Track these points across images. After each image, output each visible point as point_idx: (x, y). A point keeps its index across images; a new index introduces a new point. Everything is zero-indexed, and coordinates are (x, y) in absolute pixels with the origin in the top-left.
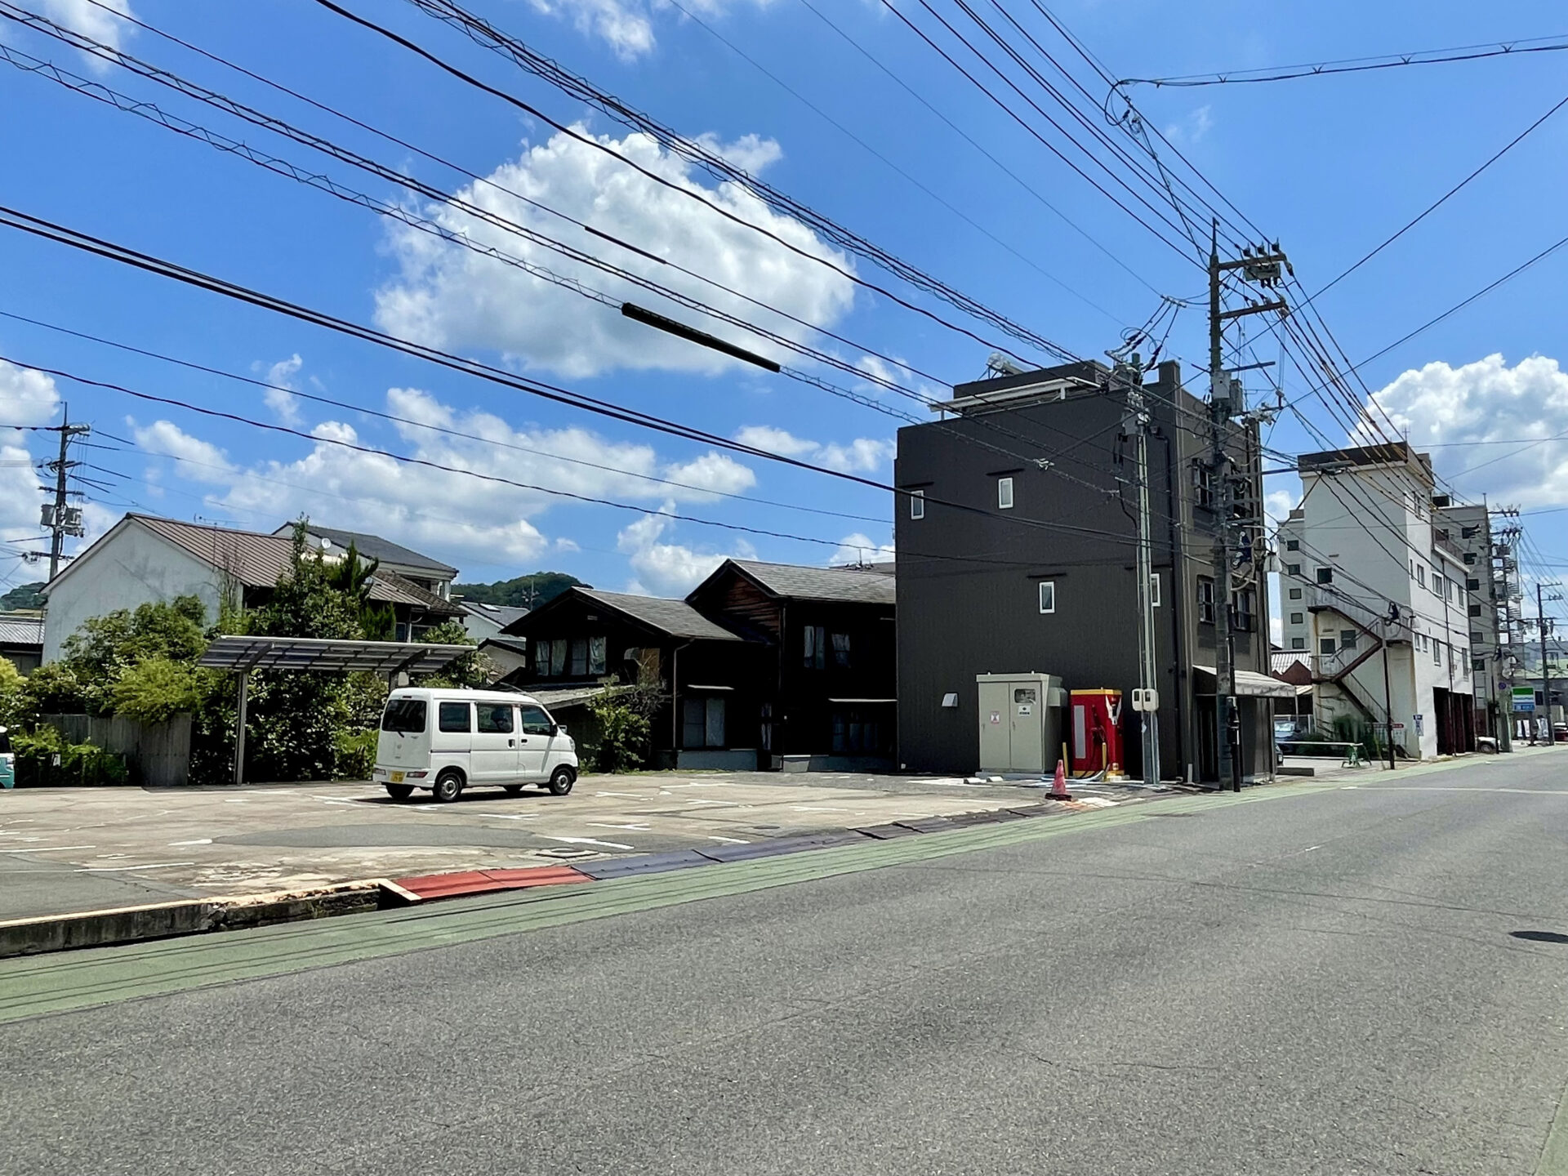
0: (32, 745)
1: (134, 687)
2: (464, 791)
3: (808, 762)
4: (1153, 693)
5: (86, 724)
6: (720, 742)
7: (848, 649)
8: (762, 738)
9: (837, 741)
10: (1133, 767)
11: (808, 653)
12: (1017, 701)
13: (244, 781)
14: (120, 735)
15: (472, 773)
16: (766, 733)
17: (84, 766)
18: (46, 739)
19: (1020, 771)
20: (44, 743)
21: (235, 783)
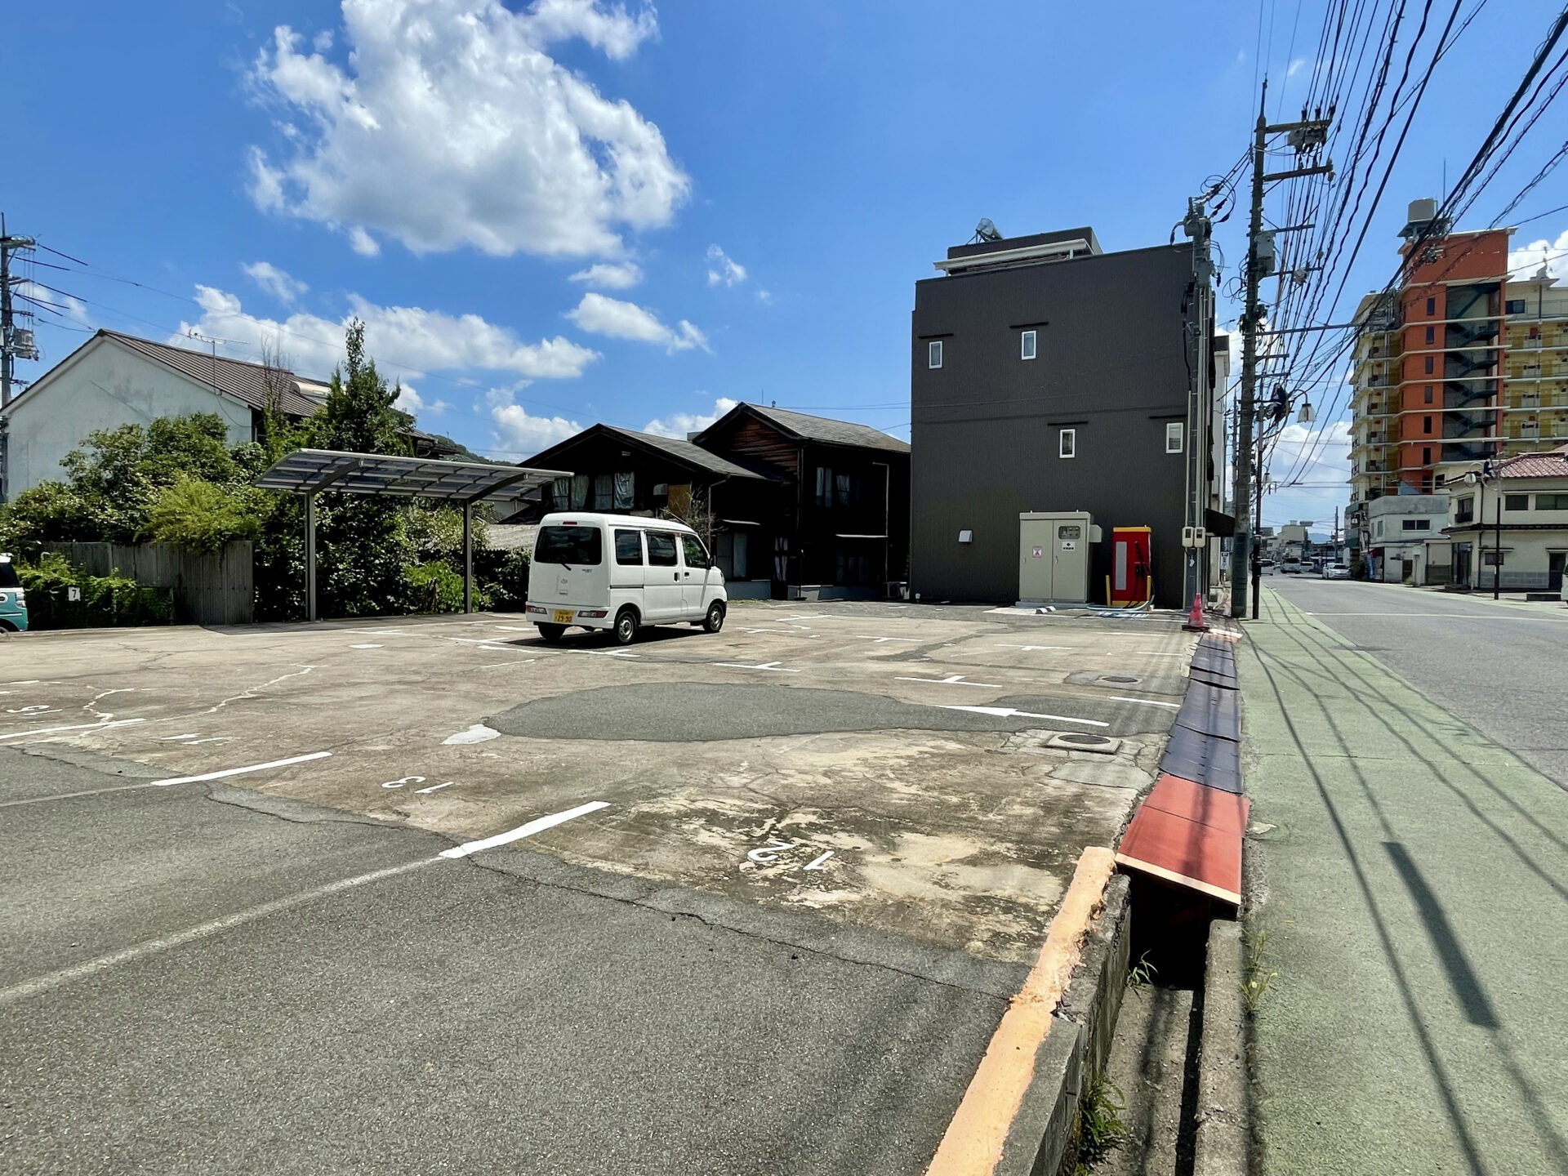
0: (39, 577)
1: (178, 510)
3: (819, 592)
5: (105, 556)
6: (743, 574)
7: (848, 489)
8: (775, 568)
9: (840, 572)
11: (819, 493)
12: (1060, 537)
13: (318, 618)
14: (154, 565)
15: (645, 611)
16: (781, 565)
17: (115, 601)
18: (55, 568)
19: (1062, 601)
20: (56, 575)
21: (308, 619)
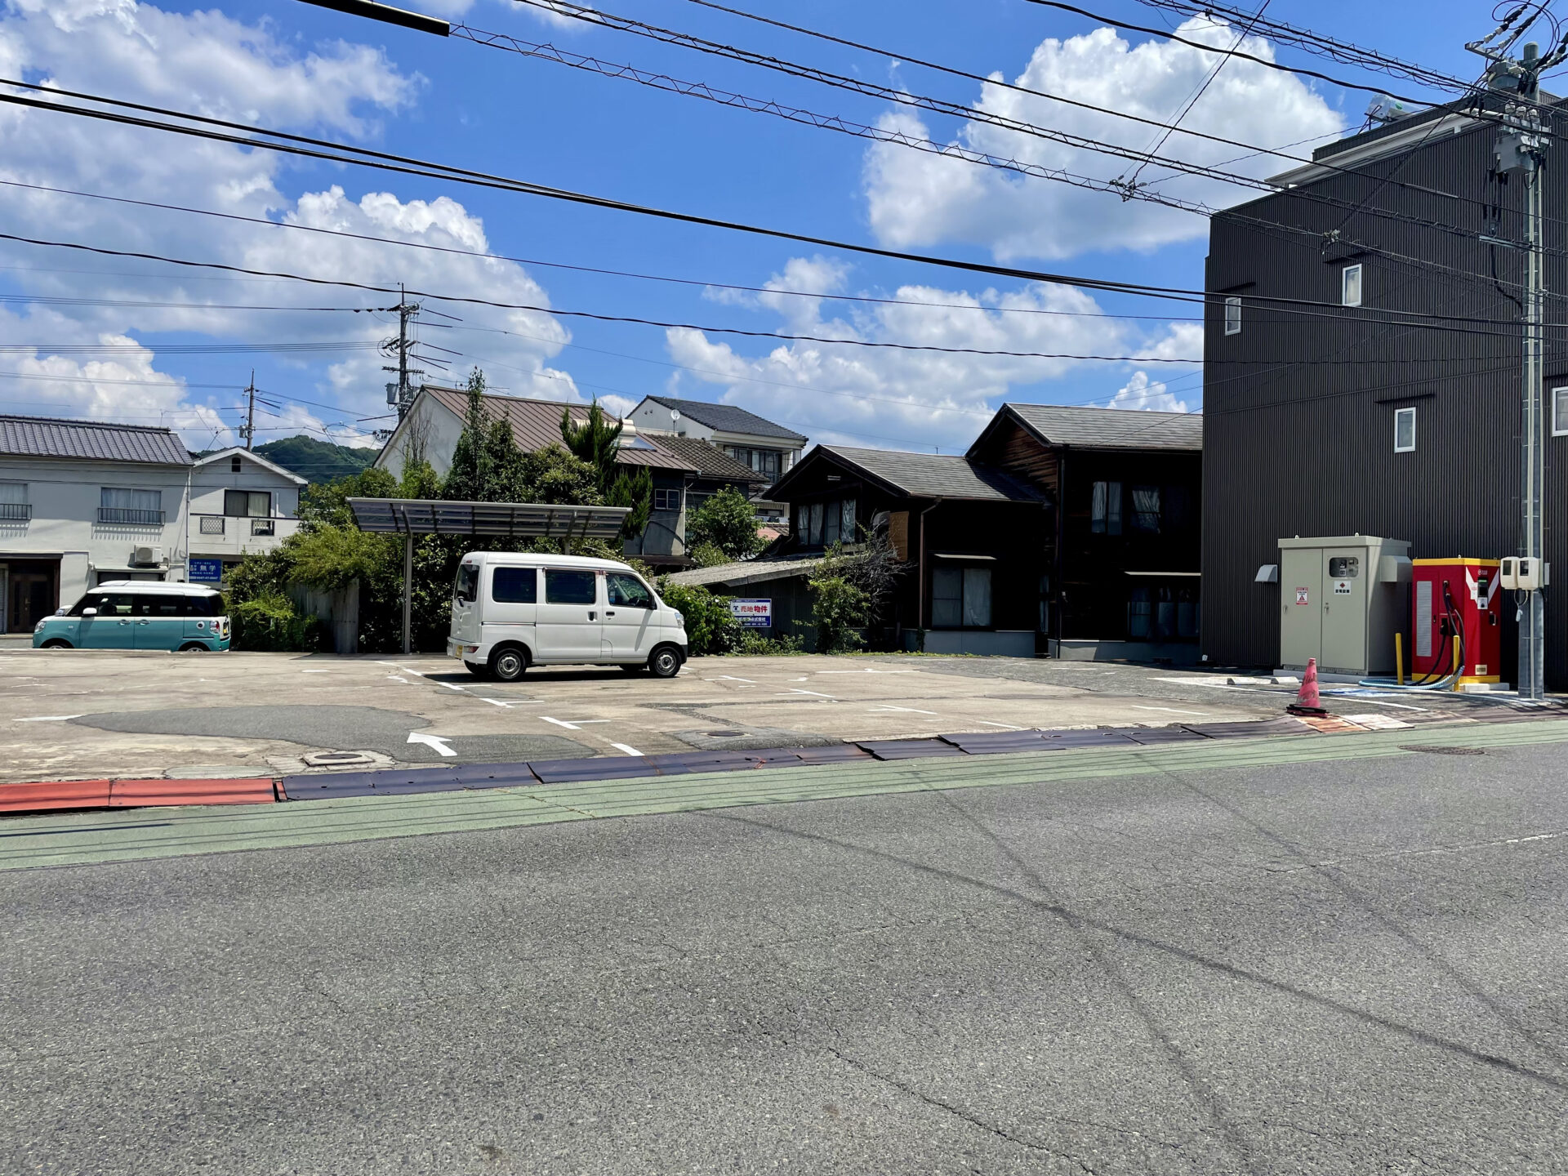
2: (528, 670)
3: (1095, 649)
4: (1534, 563)
6: (984, 621)
7: (1157, 509)
8: (1038, 617)
9: (1139, 626)
10: (1507, 671)
11: (1098, 516)
12: (1332, 575)
15: (538, 649)
16: (1044, 613)
19: (1335, 671)
